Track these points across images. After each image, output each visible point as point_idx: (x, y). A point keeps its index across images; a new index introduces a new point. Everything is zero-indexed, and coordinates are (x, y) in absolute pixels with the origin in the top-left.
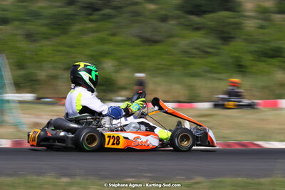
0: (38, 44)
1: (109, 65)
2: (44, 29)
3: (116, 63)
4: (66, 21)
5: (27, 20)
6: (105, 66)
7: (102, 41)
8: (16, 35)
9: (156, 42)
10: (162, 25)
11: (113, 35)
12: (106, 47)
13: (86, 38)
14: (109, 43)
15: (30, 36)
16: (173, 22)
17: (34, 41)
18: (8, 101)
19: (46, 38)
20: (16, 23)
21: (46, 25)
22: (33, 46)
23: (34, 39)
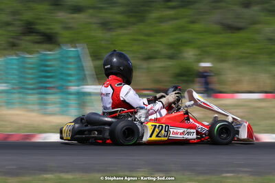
0: (114, 33)
1: (189, 54)
2: (119, 18)
3: (197, 52)
4: (142, 8)
5: (101, 8)
6: (185, 55)
7: (182, 29)
8: (91, 23)
9: (238, 29)
10: (245, 10)
11: (193, 22)
12: (186, 36)
13: (165, 26)
14: (189, 31)
15: (105, 25)
16: (256, 8)
17: (110, 30)
18: (89, 94)
19: (121, 27)
20: (91, 11)
21: (122, 13)
22: (108, 35)
23: (109, 27)
